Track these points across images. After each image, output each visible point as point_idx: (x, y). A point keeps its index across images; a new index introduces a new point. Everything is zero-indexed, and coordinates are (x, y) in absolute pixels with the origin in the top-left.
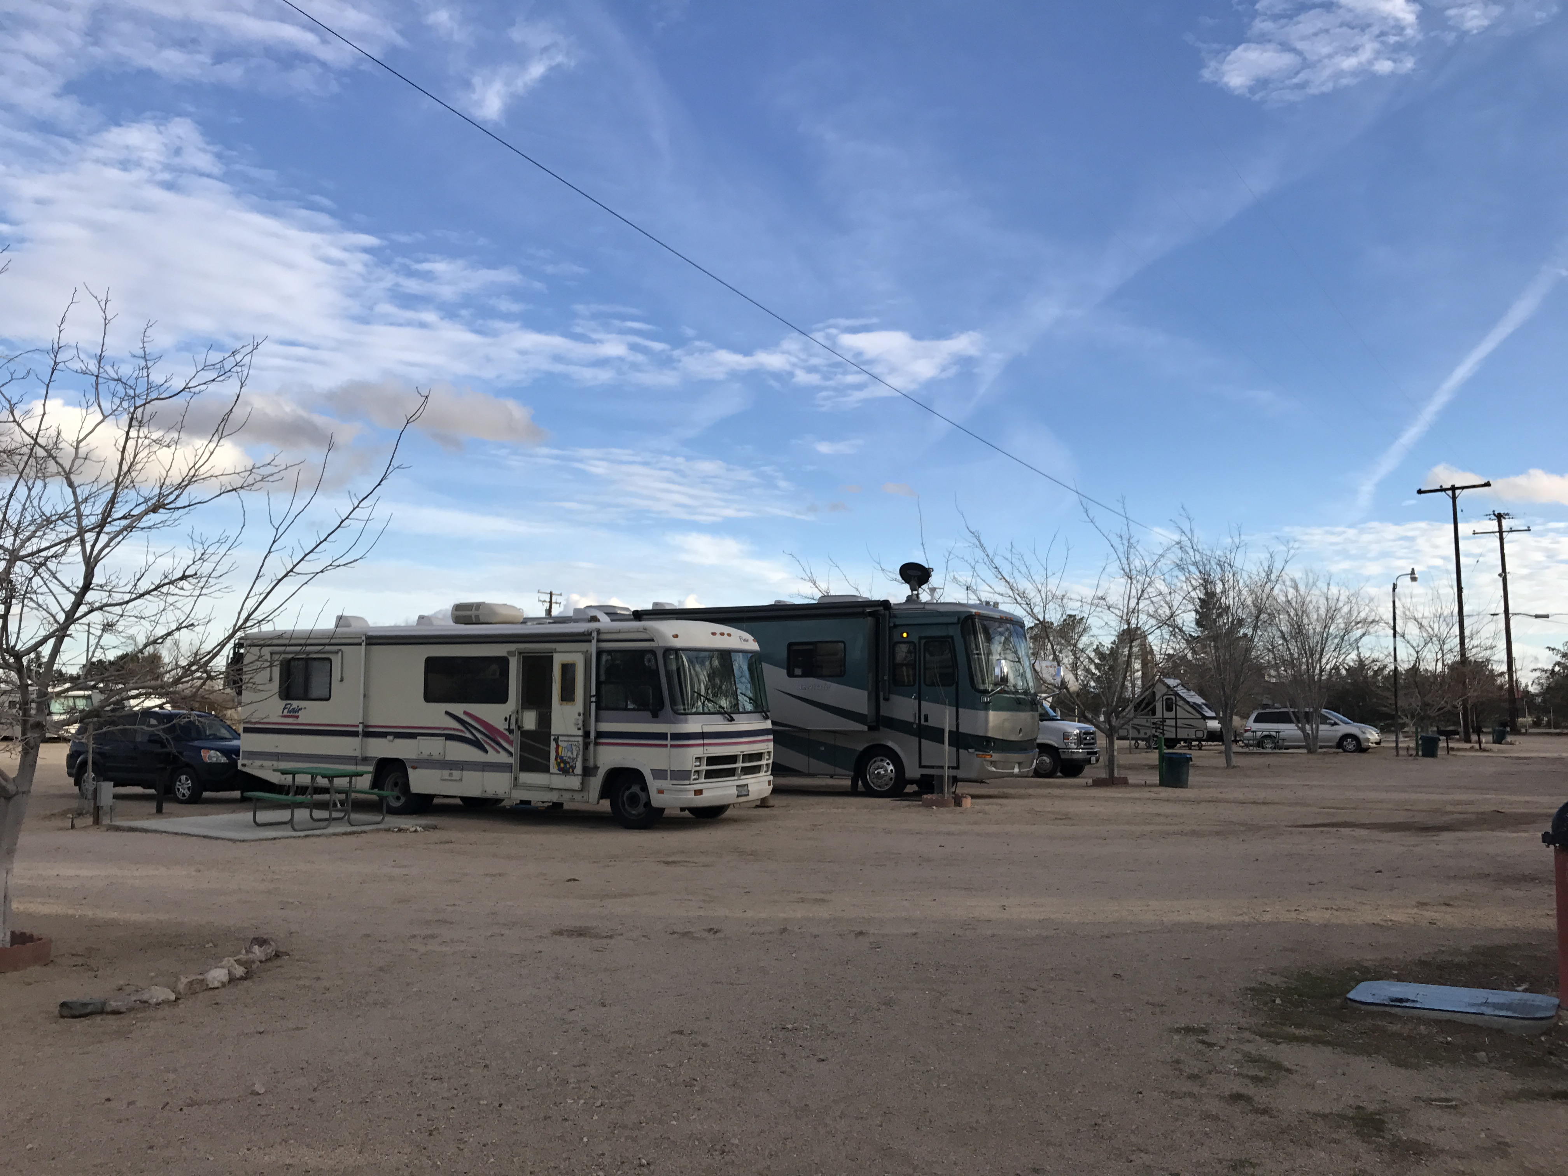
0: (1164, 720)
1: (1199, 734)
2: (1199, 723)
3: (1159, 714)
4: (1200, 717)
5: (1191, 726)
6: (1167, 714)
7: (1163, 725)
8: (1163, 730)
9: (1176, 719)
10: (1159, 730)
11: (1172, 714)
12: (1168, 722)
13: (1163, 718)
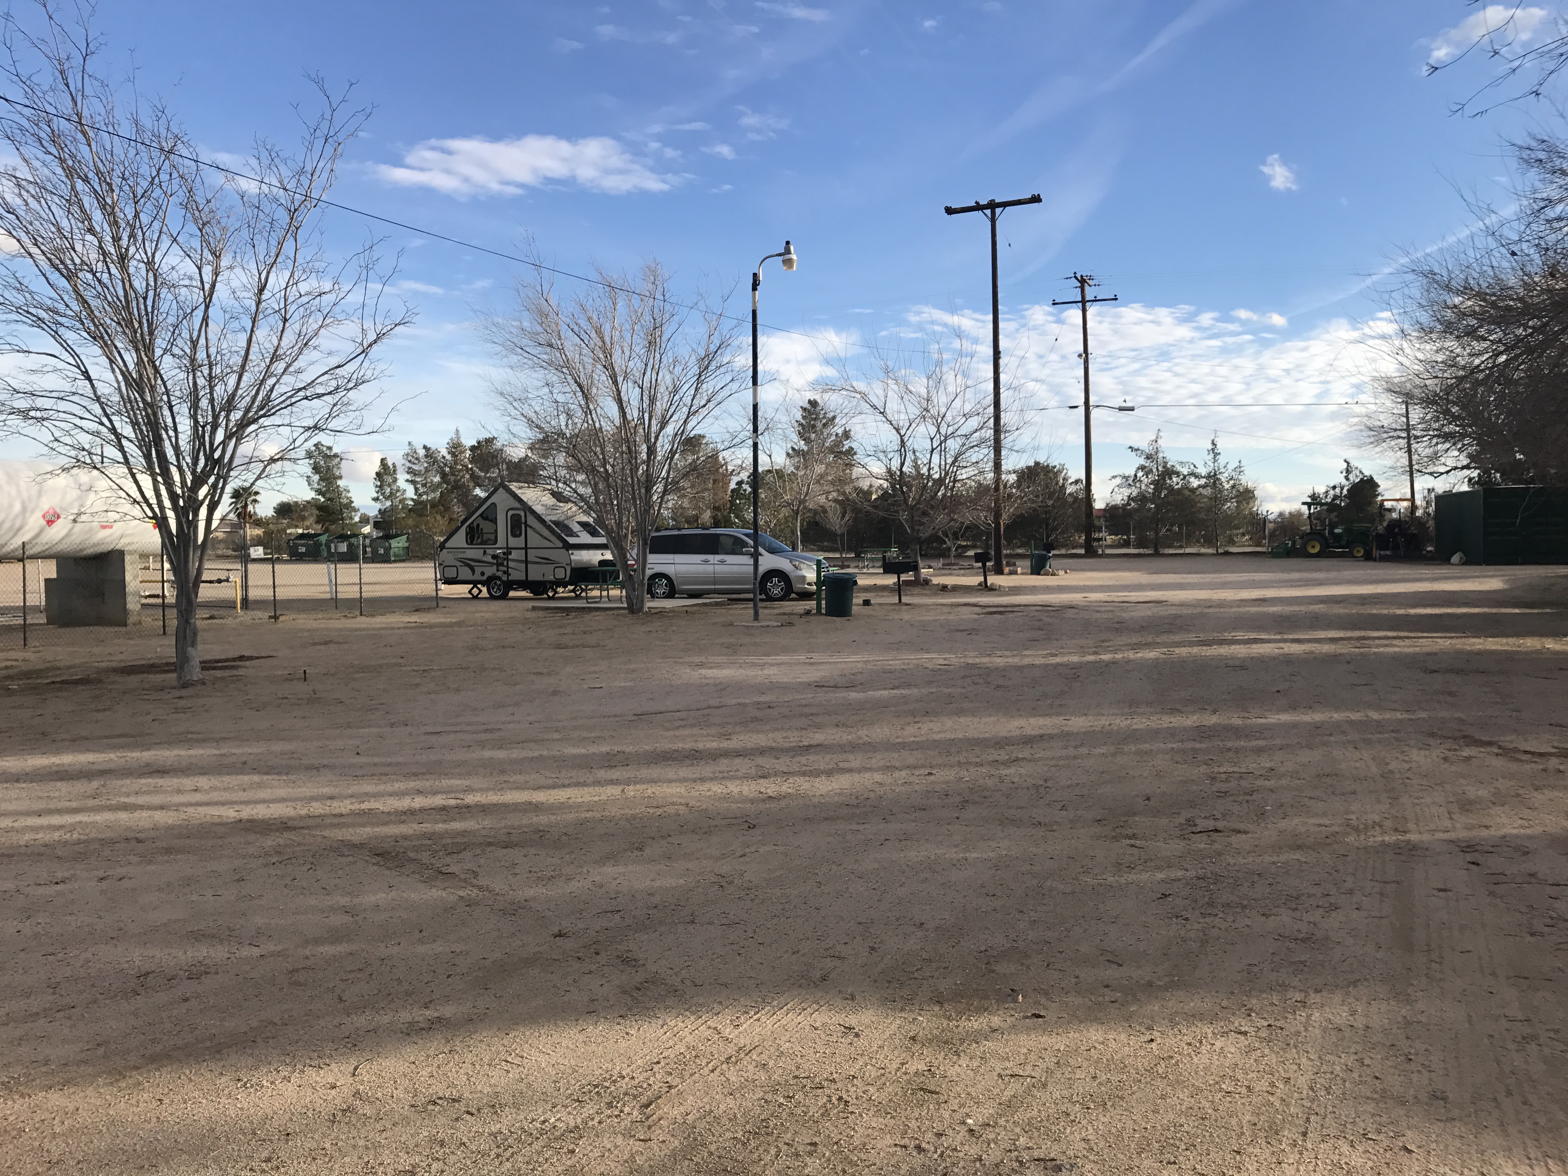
0: (508, 551)
1: (560, 574)
2: (558, 555)
3: (501, 542)
4: (561, 545)
5: (547, 561)
6: (514, 542)
7: (508, 560)
8: (508, 567)
9: (526, 548)
10: (502, 568)
11: (519, 542)
12: (514, 555)
13: (507, 548)
